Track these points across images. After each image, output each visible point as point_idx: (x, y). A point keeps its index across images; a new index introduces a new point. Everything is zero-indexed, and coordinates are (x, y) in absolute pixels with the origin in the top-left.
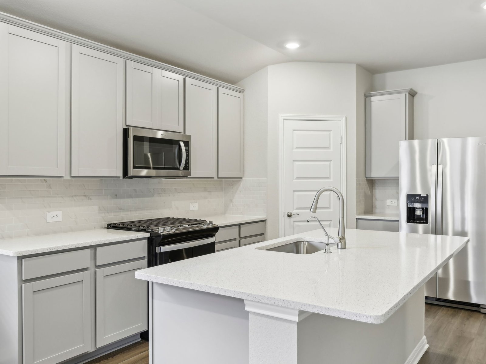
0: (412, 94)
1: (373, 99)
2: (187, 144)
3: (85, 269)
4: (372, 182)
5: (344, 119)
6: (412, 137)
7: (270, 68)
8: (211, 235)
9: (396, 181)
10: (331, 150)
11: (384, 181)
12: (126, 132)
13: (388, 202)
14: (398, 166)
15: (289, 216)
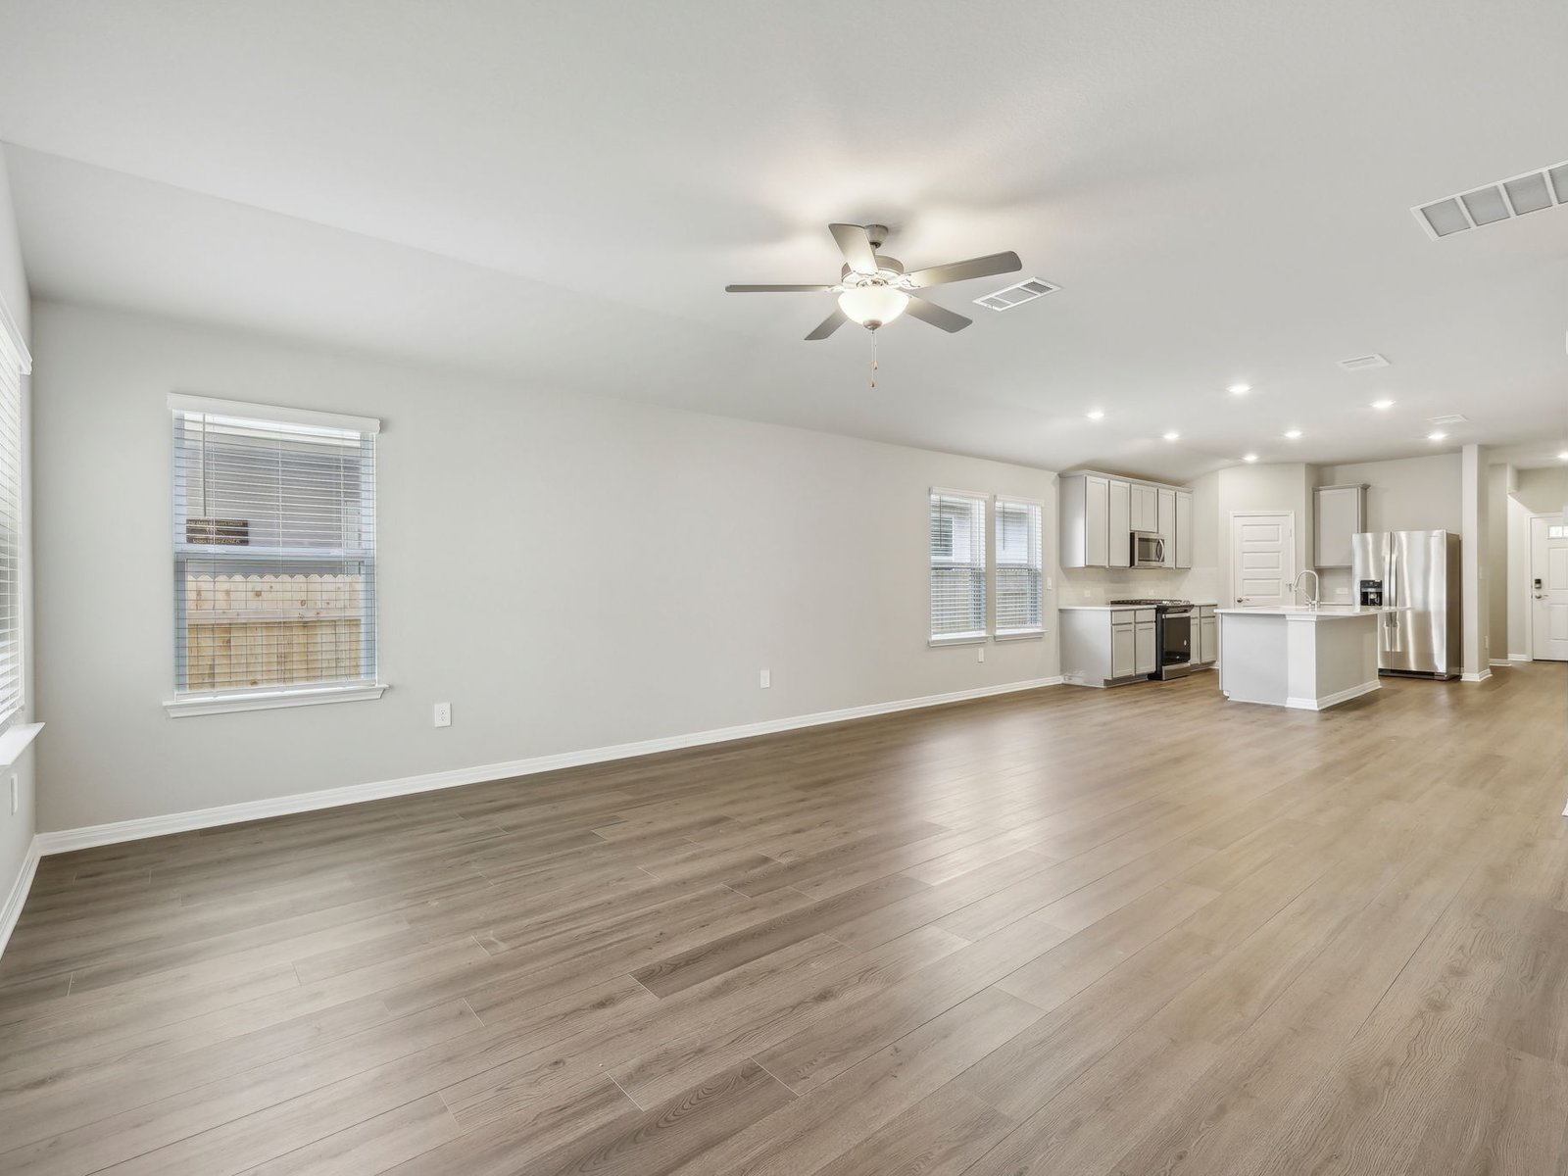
0: (1365, 488)
1: (1321, 493)
2: (1163, 541)
3: (1130, 623)
4: (1320, 571)
5: (1293, 514)
6: (1364, 529)
7: (1220, 472)
8: (1185, 611)
9: (1349, 570)
10: (1280, 542)
11: (1333, 570)
12: (1132, 536)
13: (1338, 591)
14: (1351, 554)
15: (1239, 601)
